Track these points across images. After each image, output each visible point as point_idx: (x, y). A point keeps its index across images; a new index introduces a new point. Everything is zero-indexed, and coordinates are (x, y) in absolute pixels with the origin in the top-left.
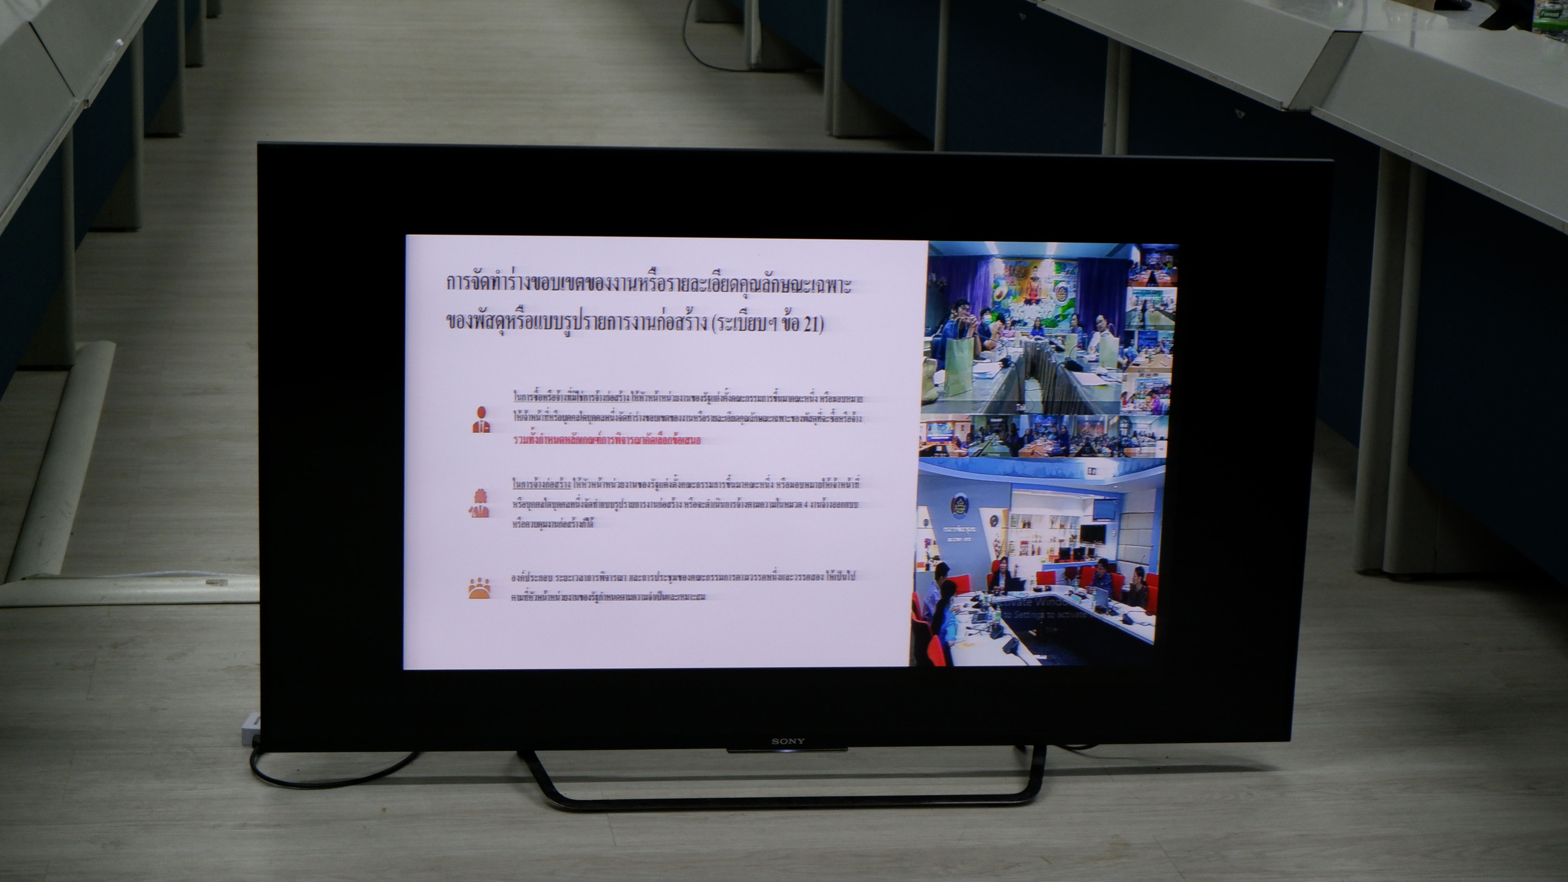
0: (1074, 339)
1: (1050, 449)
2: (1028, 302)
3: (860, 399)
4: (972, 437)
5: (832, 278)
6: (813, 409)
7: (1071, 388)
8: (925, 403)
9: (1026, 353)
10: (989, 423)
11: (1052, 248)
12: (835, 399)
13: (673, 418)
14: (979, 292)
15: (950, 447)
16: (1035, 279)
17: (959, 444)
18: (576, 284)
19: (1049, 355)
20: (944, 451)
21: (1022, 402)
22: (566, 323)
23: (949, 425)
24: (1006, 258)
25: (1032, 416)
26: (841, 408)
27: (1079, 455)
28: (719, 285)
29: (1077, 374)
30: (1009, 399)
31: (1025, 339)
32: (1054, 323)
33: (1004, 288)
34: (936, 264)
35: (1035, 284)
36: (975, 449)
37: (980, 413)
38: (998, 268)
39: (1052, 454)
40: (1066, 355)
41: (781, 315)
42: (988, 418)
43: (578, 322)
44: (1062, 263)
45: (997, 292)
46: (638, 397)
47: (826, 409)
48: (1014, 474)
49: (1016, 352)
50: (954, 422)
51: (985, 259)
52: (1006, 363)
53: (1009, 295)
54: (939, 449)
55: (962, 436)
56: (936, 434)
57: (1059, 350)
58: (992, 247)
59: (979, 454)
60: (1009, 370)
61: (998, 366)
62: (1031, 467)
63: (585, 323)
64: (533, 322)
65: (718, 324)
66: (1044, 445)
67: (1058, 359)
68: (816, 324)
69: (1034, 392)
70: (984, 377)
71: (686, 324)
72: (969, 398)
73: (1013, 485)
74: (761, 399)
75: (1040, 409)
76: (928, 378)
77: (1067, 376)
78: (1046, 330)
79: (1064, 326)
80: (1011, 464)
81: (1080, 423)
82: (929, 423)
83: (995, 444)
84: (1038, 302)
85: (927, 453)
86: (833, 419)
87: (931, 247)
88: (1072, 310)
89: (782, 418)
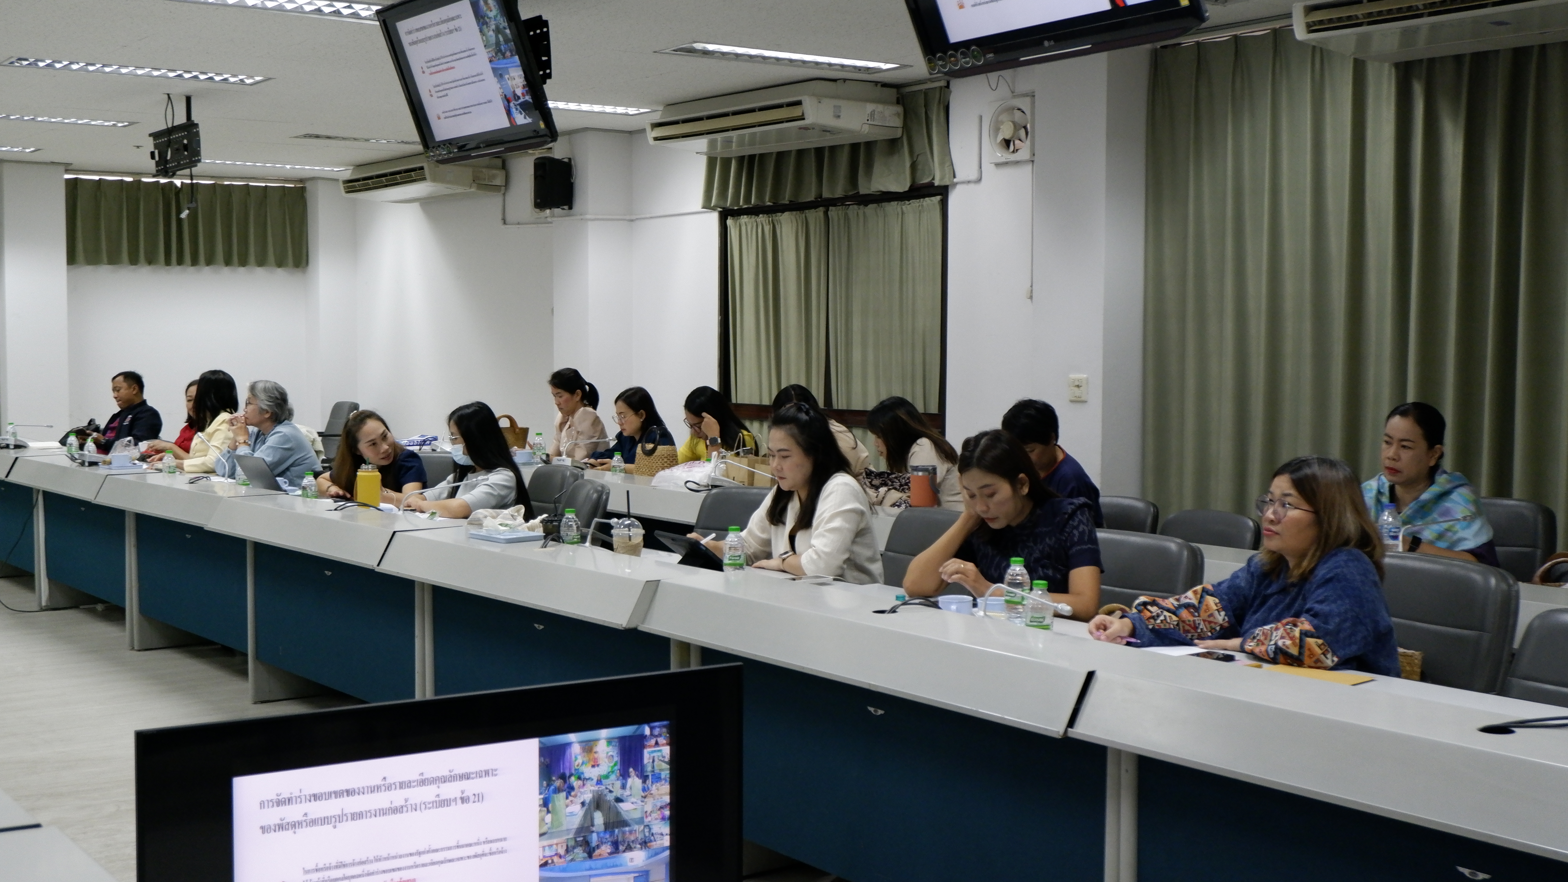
0: (618, 784)
1: (609, 851)
2: (593, 766)
3: (505, 839)
4: (567, 851)
5: (486, 768)
6: (478, 849)
7: (618, 813)
8: (541, 835)
9: (593, 796)
10: (576, 841)
11: (604, 733)
12: (491, 842)
13: (399, 869)
14: (567, 764)
15: (556, 859)
16: (596, 753)
17: (560, 857)
18: (338, 794)
19: (605, 795)
20: (553, 862)
21: (593, 825)
22: (333, 820)
23: (555, 846)
24: (581, 742)
25: (598, 833)
26: (495, 846)
27: (624, 851)
28: (423, 782)
29: (621, 805)
30: (586, 825)
31: (592, 788)
32: (607, 777)
33: (580, 761)
34: (544, 751)
35: (596, 756)
36: (570, 858)
37: (571, 836)
38: (576, 749)
39: (610, 854)
40: (614, 794)
41: (459, 795)
42: (575, 838)
43: (340, 818)
44: (610, 741)
45: (576, 763)
46: (378, 859)
47: (486, 848)
48: (591, 869)
49: (588, 797)
50: (557, 844)
51: (568, 745)
52: (583, 804)
53: (583, 763)
54: (550, 861)
55: (562, 851)
56: (548, 853)
57: (611, 791)
58: (572, 737)
59: (572, 860)
60: (585, 808)
61: (579, 806)
62: (599, 863)
63: (345, 818)
64: (314, 822)
65: (423, 806)
66: (606, 849)
67: (610, 797)
68: (479, 797)
69: (599, 818)
70: (572, 814)
71: (405, 809)
72: (564, 828)
73: (590, 876)
74: (449, 848)
75: (602, 828)
76: (542, 820)
77: (616, 807)
78: (604, 781)
79: (613, 777)
80: (589, 863)
81: (624, 833)
82: (544, 847)
83: (579, 852)
84: (598, 765)
85: (544, 865)
86: (491, 854)
87: (540, 742)
88: (616, 768)
89: (462, 858)
